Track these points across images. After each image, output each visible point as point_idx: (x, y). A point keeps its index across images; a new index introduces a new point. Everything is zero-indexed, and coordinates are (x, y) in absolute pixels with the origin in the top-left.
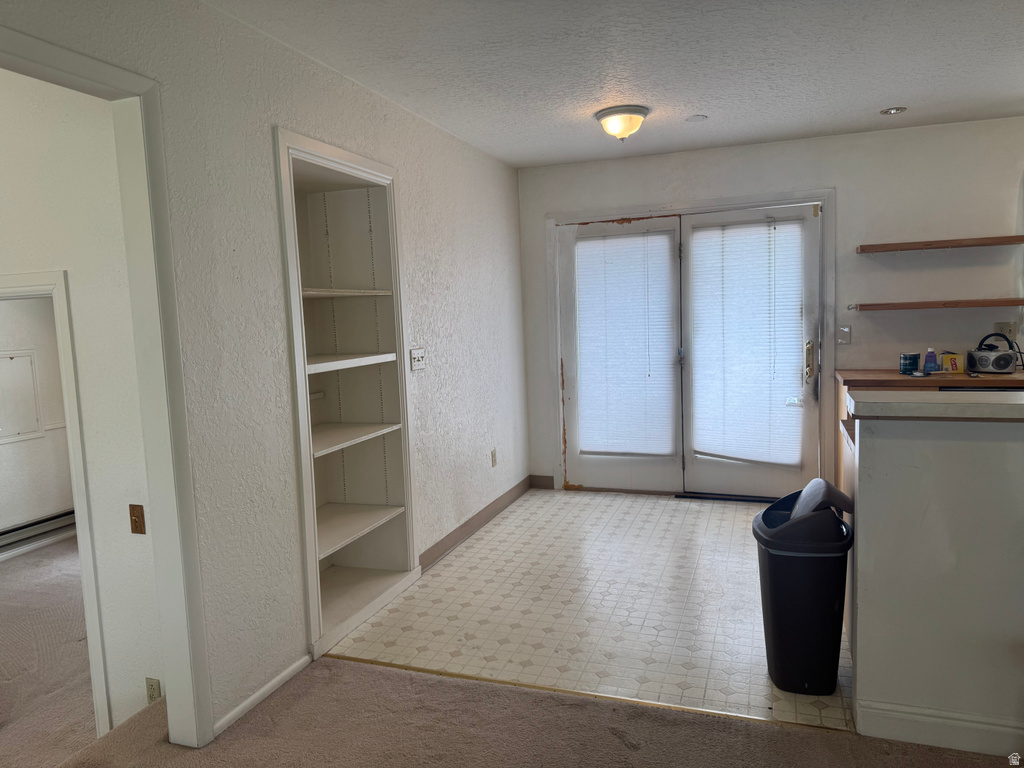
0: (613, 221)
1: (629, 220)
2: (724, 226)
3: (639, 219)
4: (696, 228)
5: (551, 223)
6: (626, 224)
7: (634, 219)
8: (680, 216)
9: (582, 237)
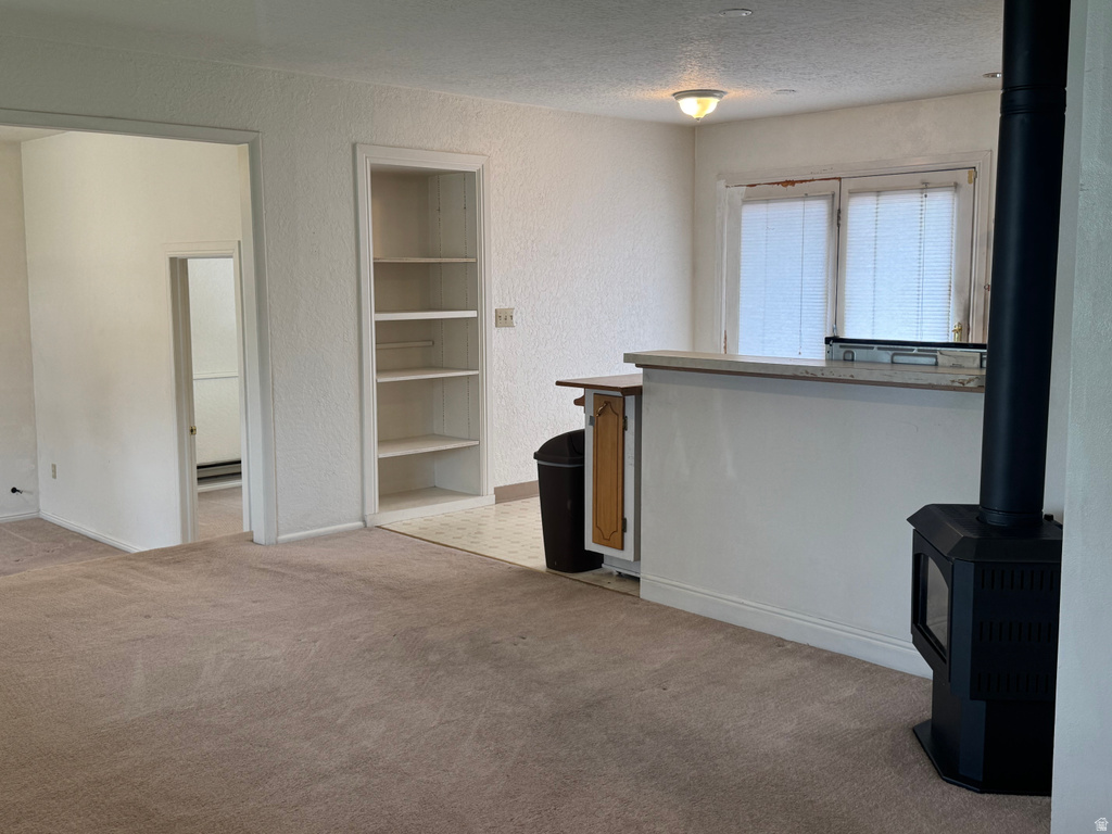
0: (778, 183)
1: (792, 183)
2: (879, 192)
3: (802, 182)
4: (854, 193)
5: (721, 184)
6: (789, 186)
7: (797, 182)
8: (840, 179)
9: (748, 200)
